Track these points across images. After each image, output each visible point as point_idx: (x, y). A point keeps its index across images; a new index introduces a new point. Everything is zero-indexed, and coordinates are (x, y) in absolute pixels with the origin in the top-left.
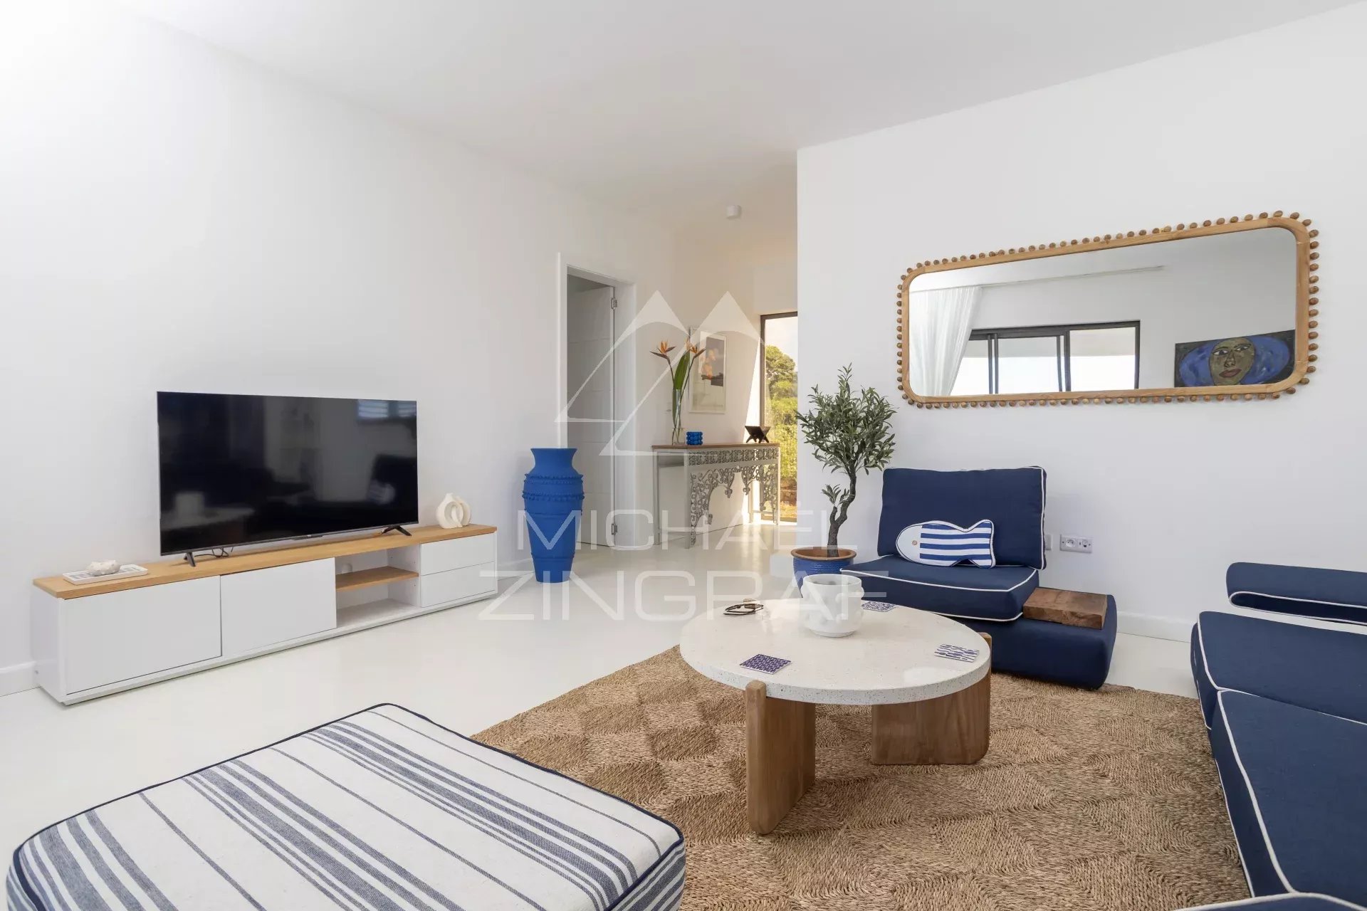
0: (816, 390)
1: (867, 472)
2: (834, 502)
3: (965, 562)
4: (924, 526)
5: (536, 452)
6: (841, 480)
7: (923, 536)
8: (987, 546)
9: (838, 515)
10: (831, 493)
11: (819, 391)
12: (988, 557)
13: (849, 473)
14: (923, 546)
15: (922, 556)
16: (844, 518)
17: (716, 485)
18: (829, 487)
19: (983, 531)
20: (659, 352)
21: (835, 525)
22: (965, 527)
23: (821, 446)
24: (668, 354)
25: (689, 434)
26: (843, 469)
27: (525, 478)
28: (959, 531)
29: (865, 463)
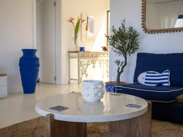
0: (113, 27)
1: (130, 55)
2: (119, 66)
3: (160, 85)
4: (147, 73)
5: (24, 50)
6: (122, 58)
7: (146, 76)
8: (167, 79)
9: (120, 70)
10: (118, 62)
11: (114, 28)
12: (168, 83)
13: (124, 56)
14: (146, 79)
15: (146, 83)
16: (122, 71)
17: (89, 64)
18: (117, 61)
19: (167, 74)
20: (70, 21)
21: (119, 74)
22: (161, 73)
23: (114, 46)
24: (73, 21)
25: (80, 48)
26: (122, 55)
27: (20, 59)
28: (158, 74)
29: (129, 53)
